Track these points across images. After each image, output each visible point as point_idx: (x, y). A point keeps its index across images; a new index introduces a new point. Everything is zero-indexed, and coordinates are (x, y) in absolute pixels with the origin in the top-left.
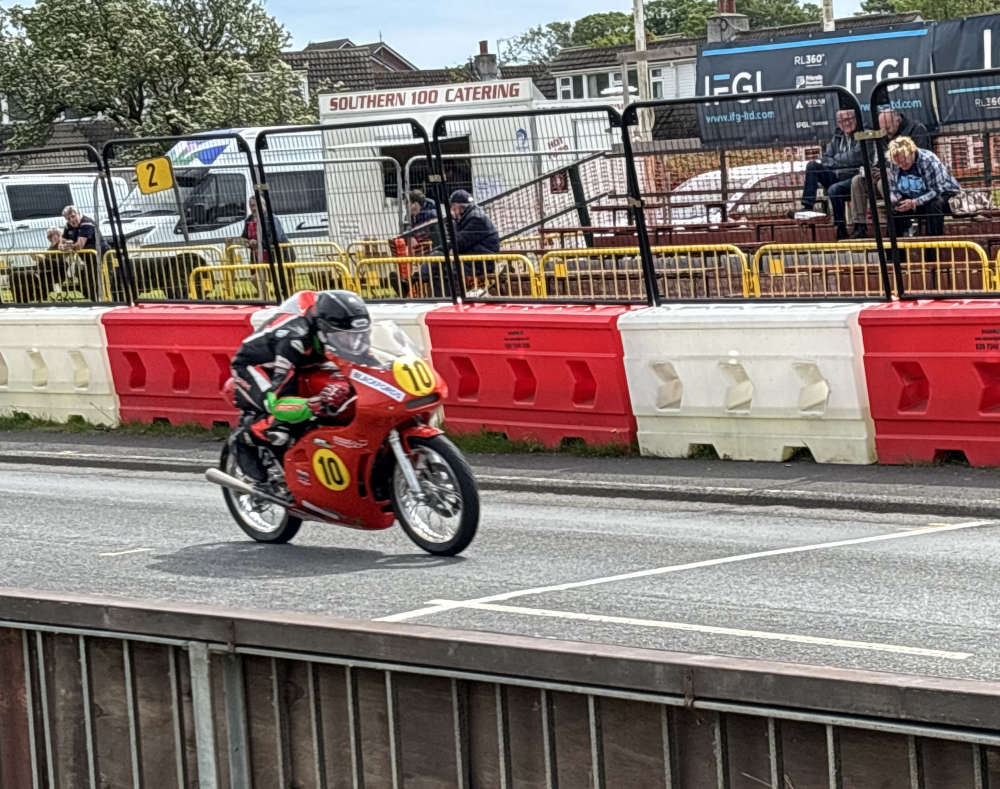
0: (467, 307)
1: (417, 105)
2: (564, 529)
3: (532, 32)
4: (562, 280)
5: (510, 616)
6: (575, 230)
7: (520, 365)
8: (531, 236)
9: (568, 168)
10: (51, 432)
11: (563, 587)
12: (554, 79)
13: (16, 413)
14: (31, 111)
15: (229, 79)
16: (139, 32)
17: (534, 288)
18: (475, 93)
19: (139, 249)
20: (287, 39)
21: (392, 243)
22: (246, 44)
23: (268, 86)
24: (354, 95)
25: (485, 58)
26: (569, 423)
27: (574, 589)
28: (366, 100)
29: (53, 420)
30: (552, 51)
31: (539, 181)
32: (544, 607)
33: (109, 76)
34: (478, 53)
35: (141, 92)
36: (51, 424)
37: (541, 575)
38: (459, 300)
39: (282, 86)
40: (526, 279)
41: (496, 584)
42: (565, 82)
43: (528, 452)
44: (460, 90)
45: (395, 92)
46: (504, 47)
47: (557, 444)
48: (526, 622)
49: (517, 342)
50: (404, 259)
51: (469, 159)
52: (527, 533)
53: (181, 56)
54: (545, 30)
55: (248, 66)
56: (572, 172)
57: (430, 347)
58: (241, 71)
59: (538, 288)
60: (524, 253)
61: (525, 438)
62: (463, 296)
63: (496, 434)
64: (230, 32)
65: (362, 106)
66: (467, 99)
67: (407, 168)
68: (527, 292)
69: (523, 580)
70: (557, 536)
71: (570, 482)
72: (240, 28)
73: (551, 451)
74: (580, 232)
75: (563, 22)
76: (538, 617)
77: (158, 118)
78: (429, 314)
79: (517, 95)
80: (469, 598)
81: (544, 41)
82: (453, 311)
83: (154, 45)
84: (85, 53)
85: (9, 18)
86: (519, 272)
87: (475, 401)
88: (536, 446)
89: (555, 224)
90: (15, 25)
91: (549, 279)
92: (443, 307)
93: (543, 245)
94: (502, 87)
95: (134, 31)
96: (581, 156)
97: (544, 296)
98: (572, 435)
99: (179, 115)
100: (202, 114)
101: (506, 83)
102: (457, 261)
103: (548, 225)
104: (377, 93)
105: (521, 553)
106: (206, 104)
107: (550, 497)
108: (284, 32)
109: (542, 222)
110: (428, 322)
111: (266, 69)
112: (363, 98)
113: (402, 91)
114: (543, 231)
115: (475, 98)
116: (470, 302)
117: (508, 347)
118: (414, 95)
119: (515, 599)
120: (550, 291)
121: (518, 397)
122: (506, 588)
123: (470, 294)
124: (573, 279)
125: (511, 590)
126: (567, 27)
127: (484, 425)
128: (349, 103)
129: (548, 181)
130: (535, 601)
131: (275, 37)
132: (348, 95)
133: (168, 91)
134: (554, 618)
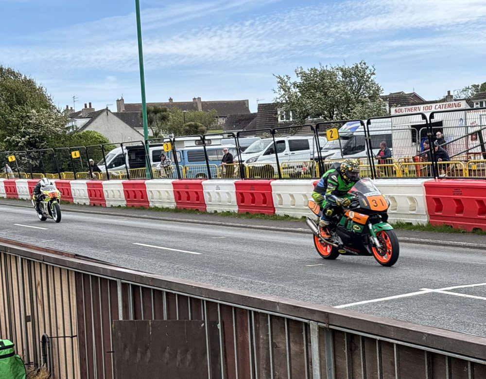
0: (440, 180)
1: (425, 111)
2: (473, 263)
3: (466, 88)
4: (474, 171)
5: (452, 296)
6: (479, 153)
7: (458, 201)
8: (464, 155)
9: (477, 131)
10: (296, 222)
11: (473, 285)
12: (473, 103)
13: (285, 215)
14: (298, 116)
15: (362, 105)
16: (333, 89)
17: (464, 174)
18: (445, 106)
19: (329, 160)
20: (382, 91)
21: (413, 158)
22: (368, 93)
23: (375, 106)
24: (403, 108)
25: (449, 97)
26: (476, 223)
27: (477, 286)
28: (407, 109)
29: (297, 217)
30: (472, 94)
31: (467, 136)
32: (465, 293)
33: (324, 104)
34: (447, 95)
35: (333, 109)
36: (296, 219)
37: (464, 280)
38: (437, 178)
39: (380, 106)
40: (461, 170)
41: (447, 283)
42: (477, 104)
43: (460, 232)
44: (440, 105)
45: (417, 106)
46: (456, 93)
47: (471, 230)
48: (458, 299)
49: (457, 193)
50: (417, 163)
51: (442, 129)
52: (459, 263)
53: (347, 97)
54: (470, 87)
55: (369, 100)
56: (479, 132)
57: (425, 195)
58: (366, 102)
59: (466, 173)
60: (461, 161)
61: (459, 228)
62: (438, 176)
63: (448, 226)
64: (363, 89)
65: (406, 111)
66: (442, 108)
67: (420, 132)
68: (462, 175)
69: (458, 282)
70: (471, 265)
71: (476, 245)
72: (367, 88)
73: (469, 233)
74: (481, 154)
75: (477, 84)
76: (463, 297)
77: (339, 118)
78: (425, 182)
79: (460, 106)
80: (436, 288)
81: (470, 91)
82: (434, 181)
83: (339, 94)
84: (316, 96)
85: (293, 86)
86: (459, 168)
87: (441, 214)
88: (463, 230)
89: (473, 151)
90: (294, 88)
91: (470, 170)
92: (431, 180)
93: (468, 158)
94: (455, 104)
95: (332, 89)
96: (483, 127)
97: (468, 176)
98: (477, 227)
99: (346, 116)
100: (353, 116)
101: (456, 102)
102: (436, 164)
103: (470, 152)
104: (411, 107)
105: (456, 271)
106: (354, 113)
107: (468, 249)
108: (381, 88)
109: (468, 151)
110: (425, 185)
111: (375, 101)
112: (406, 109)
113: (419, 106)
114: (468, 154)
115: (445, 108)
116: (441, 178)
117: (454, 194)
118: (424, 107)
119: (454, 290)
120: (470, 175)
121: (457, 212)
122: (451, 284)
123: (441, 176)
124: (479, 170)
125: (453, 286)
126: (478, 86)
127: (444, 223)
128: (401, 110)
129: (470, 136)
130: (461, 291)
131: (378, 90)
132: (401, 108)
133: (342, 109)
134: (469, 298)
